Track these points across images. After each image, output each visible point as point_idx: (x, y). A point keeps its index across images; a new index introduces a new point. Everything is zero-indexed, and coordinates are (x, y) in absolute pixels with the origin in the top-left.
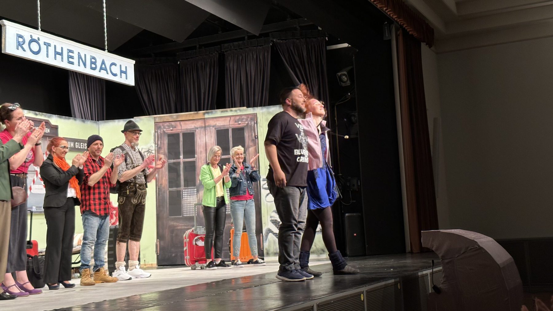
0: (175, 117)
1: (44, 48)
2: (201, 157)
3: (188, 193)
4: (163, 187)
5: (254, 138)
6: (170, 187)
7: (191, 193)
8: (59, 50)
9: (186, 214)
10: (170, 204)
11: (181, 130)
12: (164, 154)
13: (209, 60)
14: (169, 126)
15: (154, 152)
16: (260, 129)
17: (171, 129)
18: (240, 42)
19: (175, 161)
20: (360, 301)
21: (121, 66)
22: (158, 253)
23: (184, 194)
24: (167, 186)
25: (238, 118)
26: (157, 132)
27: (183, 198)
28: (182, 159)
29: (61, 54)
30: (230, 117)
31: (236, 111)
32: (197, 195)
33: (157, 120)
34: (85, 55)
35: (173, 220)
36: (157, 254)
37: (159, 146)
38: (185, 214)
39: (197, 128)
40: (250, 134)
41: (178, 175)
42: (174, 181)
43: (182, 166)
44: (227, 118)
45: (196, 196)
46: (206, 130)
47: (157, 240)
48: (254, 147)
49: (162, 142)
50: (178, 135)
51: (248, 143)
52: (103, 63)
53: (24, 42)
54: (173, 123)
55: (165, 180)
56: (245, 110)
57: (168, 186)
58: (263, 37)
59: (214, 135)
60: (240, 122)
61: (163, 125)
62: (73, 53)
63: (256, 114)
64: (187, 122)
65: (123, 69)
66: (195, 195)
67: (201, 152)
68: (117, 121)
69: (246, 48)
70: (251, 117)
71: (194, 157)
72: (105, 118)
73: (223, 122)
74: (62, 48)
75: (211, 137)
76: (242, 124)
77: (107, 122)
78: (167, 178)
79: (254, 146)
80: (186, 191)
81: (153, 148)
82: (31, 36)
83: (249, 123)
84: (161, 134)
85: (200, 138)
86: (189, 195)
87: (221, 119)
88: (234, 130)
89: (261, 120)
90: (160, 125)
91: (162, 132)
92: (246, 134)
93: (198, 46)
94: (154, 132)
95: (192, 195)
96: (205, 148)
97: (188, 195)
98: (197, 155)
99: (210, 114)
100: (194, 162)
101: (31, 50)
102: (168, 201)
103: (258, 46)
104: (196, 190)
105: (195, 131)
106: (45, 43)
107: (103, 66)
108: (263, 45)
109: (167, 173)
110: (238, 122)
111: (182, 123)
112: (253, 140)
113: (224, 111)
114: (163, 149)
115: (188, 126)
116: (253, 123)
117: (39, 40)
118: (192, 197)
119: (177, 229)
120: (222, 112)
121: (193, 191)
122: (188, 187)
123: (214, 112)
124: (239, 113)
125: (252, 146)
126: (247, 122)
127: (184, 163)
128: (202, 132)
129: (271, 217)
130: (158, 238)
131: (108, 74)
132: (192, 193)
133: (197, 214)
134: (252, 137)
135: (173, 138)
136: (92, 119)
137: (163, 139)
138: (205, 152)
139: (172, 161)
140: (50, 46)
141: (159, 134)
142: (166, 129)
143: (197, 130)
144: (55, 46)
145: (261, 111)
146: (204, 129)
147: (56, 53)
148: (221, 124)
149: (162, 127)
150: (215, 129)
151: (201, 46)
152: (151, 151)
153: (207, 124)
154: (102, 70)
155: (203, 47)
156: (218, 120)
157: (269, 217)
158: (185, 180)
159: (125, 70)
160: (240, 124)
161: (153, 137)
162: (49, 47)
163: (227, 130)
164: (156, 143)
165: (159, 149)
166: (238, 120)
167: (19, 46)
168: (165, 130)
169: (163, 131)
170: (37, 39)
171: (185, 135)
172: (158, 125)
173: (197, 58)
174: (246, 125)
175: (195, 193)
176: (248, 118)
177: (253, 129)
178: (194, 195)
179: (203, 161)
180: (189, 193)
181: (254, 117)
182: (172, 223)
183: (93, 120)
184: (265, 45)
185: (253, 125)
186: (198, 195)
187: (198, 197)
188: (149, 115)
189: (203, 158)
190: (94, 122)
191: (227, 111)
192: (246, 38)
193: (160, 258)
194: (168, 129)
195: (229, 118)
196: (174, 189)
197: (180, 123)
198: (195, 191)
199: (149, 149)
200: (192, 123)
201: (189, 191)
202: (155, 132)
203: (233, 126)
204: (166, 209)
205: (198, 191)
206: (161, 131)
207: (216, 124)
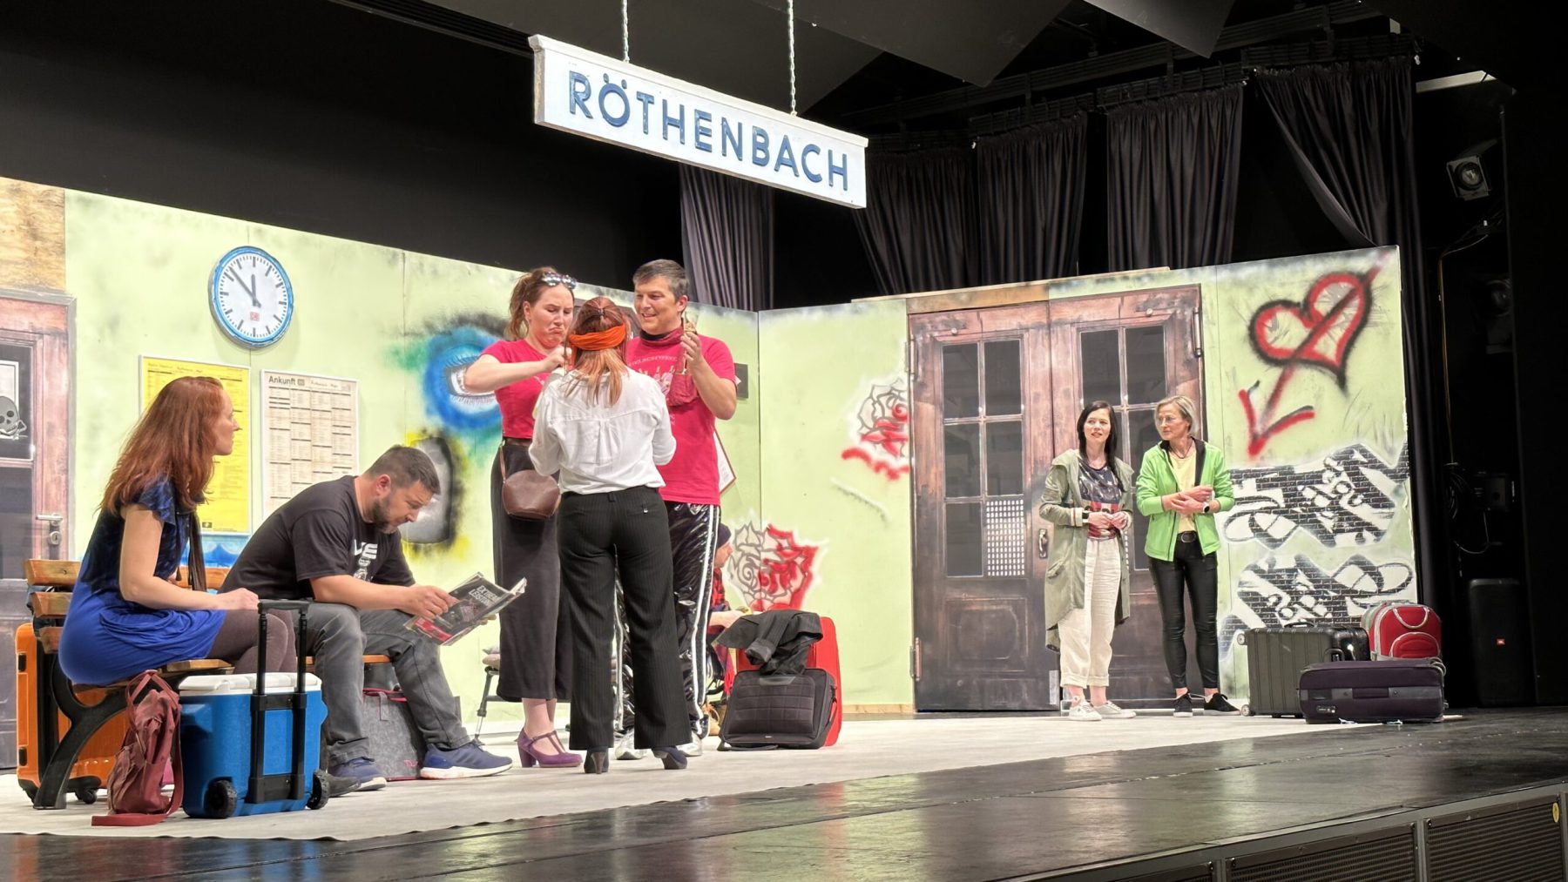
0: (964, 297)
1: (636, 107)
2: (1037, 411)
3: (999, 512)
4: (931, 495)
5: (1192, 356)
6: (948, 494)
7: (1007, 512)
8: (674, 113)
9: (996, 571)
10: (948, 543)
11: (980, 335)
12: (934, 403)
13: (1061, 136)
14: (947, 325)
15: (905, 395)
16: (1211, 333)
17: (954, 331)
18: (1153, 81)
19: (964, 420)
20: (1549, 822)
21: (830, 153)
22: (918, 675)
23: (988, 515)
24: (941, 490)
25: (1144, 298)
26: (914, 340)
27: (986, 525)
28: (983, 417)
29: (679, 124)
30: (1122, 295)
31: (1139, 278)
32: (1025, 516)
33: (916, 308)
34: (740, 126)
35: (959, 585)
36: (915, 677)
37: (919, 380)
38: (991, 571)
39: (1027, 329)
40: (1180, 345)
41: (974, 462)
42: (961, 480)
43: (983, 434)
44: (1111, 300)
45: (1022, 519)
46: (1052, 335)
47: (914, 641)
48: (1192, 382)
49: (929, 367)
50: (970, 349)
51: (1172, 373)
52: (786, 145)
53: (588, 94)
54: (959, 316)
55: (936, 474)
56: (1166, 277)
57: (944, 491)
58: (1220, 63)
59: (1075, 346)
60: (1150, 312)
61: (930, 322)
62: (710, 121)
63: (1200, 286)
64: (998, 312)
65: (838, 162)
66: (1020, 517)
67: (1037, 396)
68: (805, 310)
69: (1172, 95)
70: (1183, 294)
71: (1019, 411)
72: (772, 305)
73: (1101, 311)
74: (682, 108)
75: (1068, 353)
76: (1156, 317)
77: (781, 313)
78: (942, 467)
79: (1192, 378)
80: (994, 506)
81: (904, 387)
82: (606, 76)
83: (1178, 312)
84: (923, 344)
85: (1034, 357)
86: (1003, 518)
87: (1093, 302)
88: (1133, 333)
89: (1212, 305)
90: (922, 320)
91: (928, 341)
92: (1169, 345)
93: (1028, 97)
94: (905, 339)
95: (1011, 517)
96: (1048, 387)
97: (999, 518)
98: (1024, 403)
99: (1063, 289)
100: (1017, 425)
101: (606, 116)
102: (944, 532)
103: (1204, 89)
104: (1022, 502)
105: (1022, 336)
106: (638, 93)
107: (786, 155)
108: (1219, 87)
109: (941, 454)
110: (1145, 310)
111: (983, 314)
112: (1188, 363)
113: (1104, 281)
114: (931, 388)
115: (1002, 324)
116: (1188, 313)
117: (625, 88)
118: (1012, 523)
119: (971, 611)
120: (1098, 281)
121: (1015, 506)
122: (999, 494)
123: (1075, 282)
124: (1148, 285)
125: (1184, 380)
126: (1170, 312)
127: (990, 426)
128: (1040, 339)
129: (1241, 584)
130: (915, 635)
131: (797, 176)
132: (1011, 511)
133: (1025, 570)
134: (1186, 354)
135: (959, 356)
136: (740, 306)
137: (930, 360)
138: (1049, 397)
139: (956, 421)
140: (652, 103)
141: (920, 344)
142: (940, 331)
143: (1026, 335)
144: (665, 103)
145: (1213, 278)
146: (1045, 331)
147: (668, 121)
148: (1094, 315)
149: (929, 327)
150: (1078, 330)
151: (1037, 97)
152: (897, 393)
153: (1054, 318)
154: (782, 166)
155: (1044, 99)
156: (1086, 307)
157: (1235, 583)
158: (992, 475)
159: (841, 165)
160: (1150, 316)
161: (902, 355)
162: (650, 105)
163: (1112, 335)
164: (912, 371)
165: (919, 388)
166: (1146, 306)
167: (577, 106)
168: (936, 334)
169: (931, 337)
170: (620, 85)
171: (990, 347)
172: (918, 321)
173: (1027, 129)
174: (1167, 318)
175: (1020, 511)
176: (1175, 298)
177: (1189, 330)
178: (1016, 517)
179: (1044, 420)
180: (1003, 512)
181: (1193, 296)
182: (955, 594)
183: (743, 309)
184: (1226, 84)
185: (1187, 320)
186: (1029, 518)
187: (1029, 522)
188: (891, 293)
189: (1042, 413)
190: (747, 315)
191: (1112, 280)
192: (1170, 66)
193: (922, 688)
194: (944, 333)
195: (1119, 299)
196: (961, 500)
197: (978, 316)
198: (1020, 505)
199: (893, 389)
200: (1013, 315)
201: (1003, 506)
202: (909, 340)
203: (1129, 321)
204: (938, 555)
205: (1028, 507)
206: (924, 337)
207: (1079, 319)
